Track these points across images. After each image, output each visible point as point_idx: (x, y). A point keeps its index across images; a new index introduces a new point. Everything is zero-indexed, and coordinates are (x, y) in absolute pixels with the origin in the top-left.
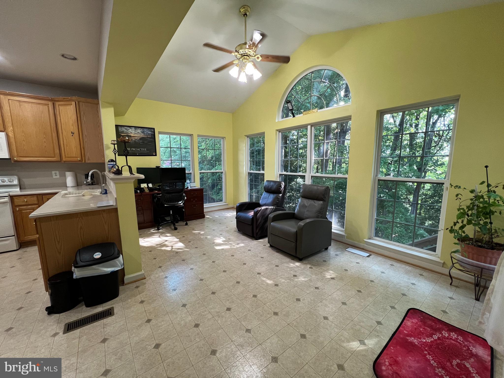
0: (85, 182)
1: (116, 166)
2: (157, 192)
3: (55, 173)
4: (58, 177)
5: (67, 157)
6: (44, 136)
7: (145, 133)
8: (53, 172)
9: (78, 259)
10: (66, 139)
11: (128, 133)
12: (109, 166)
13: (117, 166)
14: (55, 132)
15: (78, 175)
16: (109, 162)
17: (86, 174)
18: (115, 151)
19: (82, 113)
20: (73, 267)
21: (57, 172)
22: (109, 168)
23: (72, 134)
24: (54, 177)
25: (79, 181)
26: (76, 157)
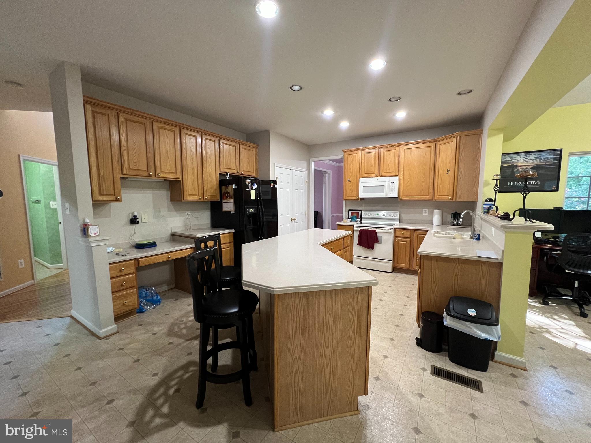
0: (450, 222)
1: (494, 206)
2: (550, 247)
3: (425, 211)
4: (427, 214)
5: (439, 196)
6: (424, 176)
7: (542, 158)
8: (424, 210)
9: (451, 306)
10: (441, 178)
11: (513, 162)
12: (484, 206)
13: (496, 206)
14: (433, 172)
15: (444, 213)
16: (486, 201)
17: (452, 213)
18: (496, 187)
19: (462, 148)
20: (445, 312)
21: (427, 210)
22: (485, 208)
23: (447, 172)
24: (424, 214)
25: (444, 220)
26: (447, 196)
